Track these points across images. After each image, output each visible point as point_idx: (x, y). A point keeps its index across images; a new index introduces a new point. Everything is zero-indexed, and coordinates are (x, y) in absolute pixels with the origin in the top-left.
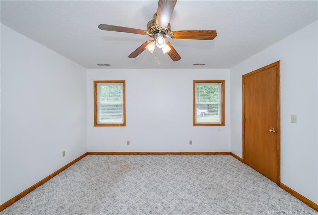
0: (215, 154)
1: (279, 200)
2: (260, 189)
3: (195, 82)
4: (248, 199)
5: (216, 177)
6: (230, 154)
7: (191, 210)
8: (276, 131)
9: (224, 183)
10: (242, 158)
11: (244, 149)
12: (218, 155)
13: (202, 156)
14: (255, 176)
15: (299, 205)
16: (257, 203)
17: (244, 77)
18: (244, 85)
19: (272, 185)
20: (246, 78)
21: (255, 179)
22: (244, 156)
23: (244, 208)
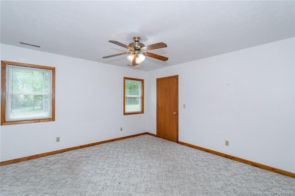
0: (138, 136)
1: (181, 148)
2: (172, 147)
3: (125, 78)
4: (170, 152)
5: (149, 148)
6: (147, 133)
7: (150, 166)
8: (176, 113)
9: (155, 149)
10: (156, 134)
11: (158, 128)
12: (140, 136)
13: (131, 139)
14: (167, 142)
15: (187, 148)
16: (174, 152)
17: (158, 80)
18: (158, 85)
19: (175, 144)
20: (159, 81)
21: (167, 143)
22: (158, 132)
23: (171, 156)
